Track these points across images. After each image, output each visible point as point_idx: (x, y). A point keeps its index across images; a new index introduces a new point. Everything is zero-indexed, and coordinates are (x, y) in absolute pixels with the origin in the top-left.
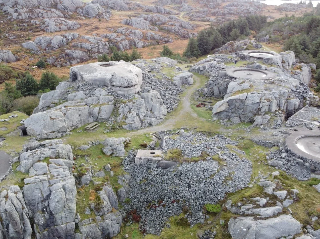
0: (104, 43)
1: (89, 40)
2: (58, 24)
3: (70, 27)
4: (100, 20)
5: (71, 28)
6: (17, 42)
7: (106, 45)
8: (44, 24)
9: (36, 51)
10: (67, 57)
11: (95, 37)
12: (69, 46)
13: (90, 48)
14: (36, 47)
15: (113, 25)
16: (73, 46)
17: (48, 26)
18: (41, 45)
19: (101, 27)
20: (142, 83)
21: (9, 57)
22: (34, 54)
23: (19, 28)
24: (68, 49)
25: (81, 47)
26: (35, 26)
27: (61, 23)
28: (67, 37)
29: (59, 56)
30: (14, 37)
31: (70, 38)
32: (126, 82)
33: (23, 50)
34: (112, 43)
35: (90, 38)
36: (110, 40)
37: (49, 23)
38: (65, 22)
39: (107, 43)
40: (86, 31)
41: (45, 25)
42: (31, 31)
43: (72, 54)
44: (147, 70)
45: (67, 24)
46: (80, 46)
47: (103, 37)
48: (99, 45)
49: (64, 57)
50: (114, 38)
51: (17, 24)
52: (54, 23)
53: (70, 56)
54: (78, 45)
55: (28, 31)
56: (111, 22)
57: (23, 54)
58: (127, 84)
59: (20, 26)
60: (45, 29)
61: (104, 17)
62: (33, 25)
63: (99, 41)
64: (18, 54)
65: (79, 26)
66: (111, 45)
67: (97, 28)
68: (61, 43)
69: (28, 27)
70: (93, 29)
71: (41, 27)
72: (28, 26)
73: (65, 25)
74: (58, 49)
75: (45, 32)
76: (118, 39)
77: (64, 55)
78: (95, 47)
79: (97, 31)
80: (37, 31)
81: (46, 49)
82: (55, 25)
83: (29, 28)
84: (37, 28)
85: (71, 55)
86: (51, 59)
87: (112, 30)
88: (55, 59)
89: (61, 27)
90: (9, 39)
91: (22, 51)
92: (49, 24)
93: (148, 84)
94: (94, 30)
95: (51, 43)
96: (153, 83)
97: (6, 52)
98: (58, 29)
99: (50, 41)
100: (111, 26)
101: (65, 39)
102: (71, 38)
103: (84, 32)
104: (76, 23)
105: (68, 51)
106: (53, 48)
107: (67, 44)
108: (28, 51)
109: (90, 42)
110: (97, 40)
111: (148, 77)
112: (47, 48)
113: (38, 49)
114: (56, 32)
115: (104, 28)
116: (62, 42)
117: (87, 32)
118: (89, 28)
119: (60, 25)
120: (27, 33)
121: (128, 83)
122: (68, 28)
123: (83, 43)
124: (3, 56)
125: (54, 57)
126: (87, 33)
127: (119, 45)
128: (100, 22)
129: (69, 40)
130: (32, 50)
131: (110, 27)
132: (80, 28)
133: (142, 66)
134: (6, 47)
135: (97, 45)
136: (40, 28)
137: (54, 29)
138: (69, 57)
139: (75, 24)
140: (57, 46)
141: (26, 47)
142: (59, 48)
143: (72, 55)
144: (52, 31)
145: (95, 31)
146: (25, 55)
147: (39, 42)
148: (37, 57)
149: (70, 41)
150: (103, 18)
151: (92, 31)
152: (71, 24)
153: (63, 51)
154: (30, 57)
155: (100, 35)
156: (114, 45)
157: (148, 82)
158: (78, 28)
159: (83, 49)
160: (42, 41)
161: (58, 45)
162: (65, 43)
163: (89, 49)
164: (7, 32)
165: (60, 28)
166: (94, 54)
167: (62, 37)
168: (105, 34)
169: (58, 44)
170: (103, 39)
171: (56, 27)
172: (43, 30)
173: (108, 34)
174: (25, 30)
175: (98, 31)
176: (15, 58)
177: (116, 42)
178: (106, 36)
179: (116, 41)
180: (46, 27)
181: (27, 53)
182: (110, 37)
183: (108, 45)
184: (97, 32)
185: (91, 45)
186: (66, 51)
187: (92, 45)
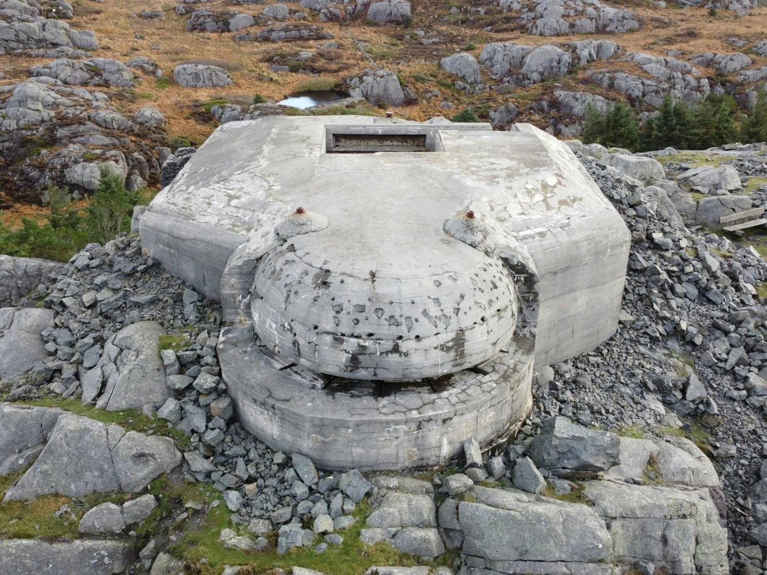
0: (694, 83)
1: (646, 67)
2: (572, 13)
3: (605, 26)
4: (712, 13)
5: (608, 29)
6: (434, 53)
7: (698, 88)
8: (531, 10)
9: (472, 83)
10: (553, 112)
11: (669, 59)
12: (574, 79)
13: (637, 93)
14: (475, 70)
15: (753, 30)
16: (586, 81)
17: (542, 16)
18: (492, 66)
19: (705, 32)
20: (611, 328)
21: (386, 90)
22: (463, 92)
23: (461, 16)
24: (566, 87)
25: (611, 86)
26: (504, 15)
27: (582, 13)
28: (578, 51)
29: (528, 106)
30: (437, 40)
31: (585, 53)
32: (338, 339)
33: (435, 76)
34: (723, 85)
35: (650, 61)
36: (721, 75)
37: (545, 9)
38: (596, 8)
39: (705, 82)
40: (651, 41)
41: (532, 15)
42: (489, 28)
43: (573, 103)
44: (740, 214)
45: (599, 16)
46: (606, 82)
47: (700, 63)
48: (673, 86)
49: (542, 110)
50: (738, 68)
51: (459, 7)
52: (562, 10)
53: (563, 111)
54: (602, 78)
55: (482, 27)
56: (750, 21)
57: (431, 89)
58: (344, 358)
59: (466, 11)
60: (529, 25)
61: (731, 6)
62: (500, 12)
63: (675, 74)
64: (419, 85)
65: (636, 24)
66: (720, 90)
67: (691, 34)
68: (552, 68)
69: (487, 17)
70: (679, 35)
71: (520, 18)
72: (486, 13)
73: (591, 19)
74: (536, 85)
75: (525, 35)
76: (749, 73)
77: (545, 104)
78: (657, 92)
79: (687, 42)
80: (505, 30)
81: (501, 81)
82: (563, 16)
83: (489, 18)
84: (508, 20)
85: (567, 105)
86: (501, 112)
87: (741, 43)
88: (514, 113)
89: (578, 22)
90: (421, 44)
91: (432, 78)
92: (545, 13)
93: (673, 344)
94: (679, 39)
95: (522, 64)
96: (719, 347)
97: (382, 77)
98: (565, 26)
99: (523, 58)
100: (742, 30)
101: (567, 57)
102: (590, 55)
103: (642, 43)
104: (627, 16)
105: (563, 93)
106: (521, 81)
107: (570, 72)
108: (449, 81)
109: (646, 72)
110: (674, 68)
111: (696, 282)
112: (506, 79)
113: (479, 78)
114: (558, 35)
115: (715, 38)
116: (555, 64)
117: (652, 44)
118: (663, 33)
119: (576, 18)
120: (476, 32)
121: (352, 344)
122: (597, 27)
123: (619, 75)
124: (370, 86)
125: (511, 105)
126: (648, 48)
127: (747, 95)
128: (711, 18)
129: (579, 59)
130: (463, 78)
131: (738, 36)
132: (638, 30)
133: (717, 186)
134: (399, 63)
135: (666, 86)
136: (519, 20)
137: (555, 25)
138: (558, 111)
139: (624, 17)
140: (536, 76)
141: (448, 69)
142: (543, 81)
143: (571, 108)
144: (547, 31)
145: (682, 42)
146: (436, 91)
147: (491, 59)
148: (465, 99)
149: (583, 62)
150: (727, 8)
151: (669, 41)
152: (610, 16)
153: (549, 90)
154: (445, 99)
155: (691, 56)
156: (728, 93)
157: (677, 333)
158: (631, 31)
159: (612, 94)
160: (499, 57)
161: (542, 74)
162: (564, 69)
163: (634, 96)
164: (425, 26)
165: (572, 26)
166: (646, 113)
167: (559, 50)
168: (709, 54)
169: (541, 69)
170: (694, 70)
171: (562, 20)
172: (523, 29)
173: (721, 54)
174: (473, 24)
175: (692, 43)
176: (401, 96)
177: (741, 84)
178: (712, 60)
179: (740, 79)
180: (534, 19)
181: (442, 84)
182: (723, 64)
183: (707, 89)
184: (685, 45)
185: (643, 84)
186: (557, 93)
187: (649, 82)
